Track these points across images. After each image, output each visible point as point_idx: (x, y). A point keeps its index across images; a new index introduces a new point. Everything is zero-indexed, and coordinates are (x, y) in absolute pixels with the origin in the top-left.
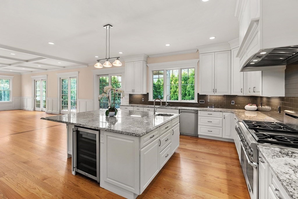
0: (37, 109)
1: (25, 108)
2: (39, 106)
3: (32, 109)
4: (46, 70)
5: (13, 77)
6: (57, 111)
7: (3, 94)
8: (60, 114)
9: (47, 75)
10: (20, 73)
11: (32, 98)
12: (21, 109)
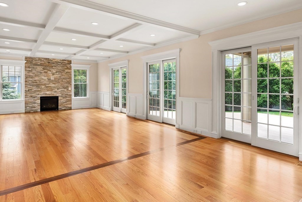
0: (115, 108)
1: (102, 106)
2: (117, 105)
3: (110, 109)
4: (128, 52)
5: (90, 66)
6: (143, 115)
7: (80, 87)
8: (147, 120)
9: (129, 61)
10: (96, 61)
11: (109, 93)
12: (97, 107)
